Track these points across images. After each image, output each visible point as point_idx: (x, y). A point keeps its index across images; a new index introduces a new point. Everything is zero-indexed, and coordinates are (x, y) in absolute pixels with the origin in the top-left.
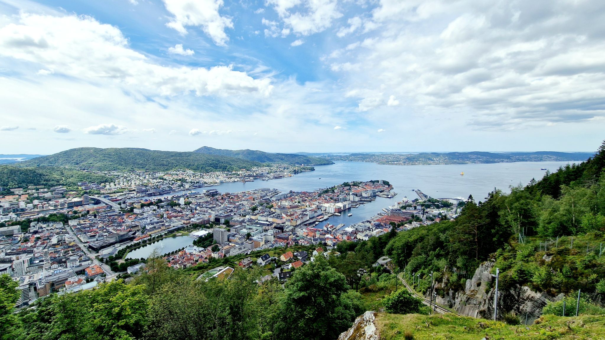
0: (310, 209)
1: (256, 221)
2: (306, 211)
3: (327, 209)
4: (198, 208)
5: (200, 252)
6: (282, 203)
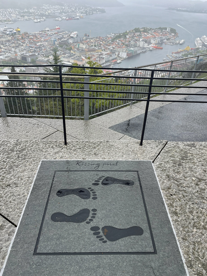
0: (106, 53)
2: (102, 54)
3: (120, 54)
6: (80, 46)
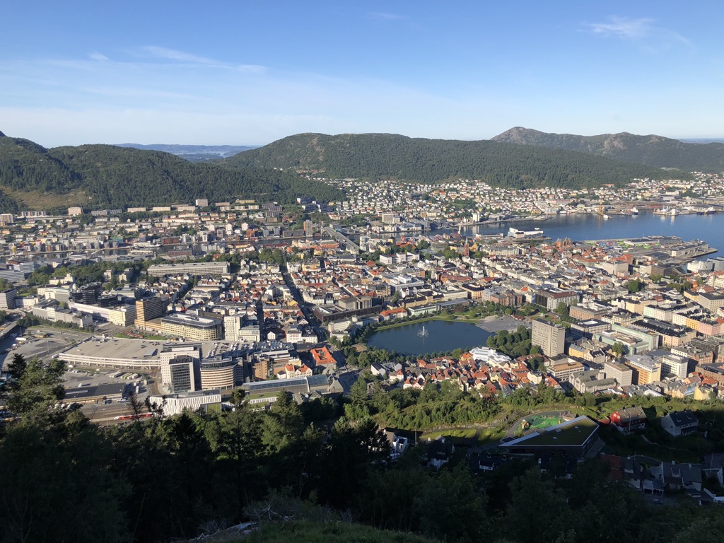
1: (638, 318)
4: (498, 267)
5: (502, 364)
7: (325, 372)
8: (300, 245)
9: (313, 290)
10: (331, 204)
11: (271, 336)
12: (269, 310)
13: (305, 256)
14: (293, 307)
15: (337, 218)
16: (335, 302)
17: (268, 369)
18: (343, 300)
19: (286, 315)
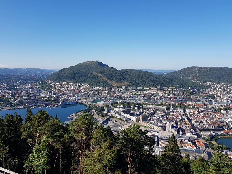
7: (201, 149)
8: (190, 103)
9: (195, 119)
10: (201, 90)
11: (181, 133)
12: (180, 124)
13: (192, 107)
14: (188, 124)
15: (203, 95)
16: (203, 124)
17: (180, 144)
18: (207, 124)
19: (186, 126)
